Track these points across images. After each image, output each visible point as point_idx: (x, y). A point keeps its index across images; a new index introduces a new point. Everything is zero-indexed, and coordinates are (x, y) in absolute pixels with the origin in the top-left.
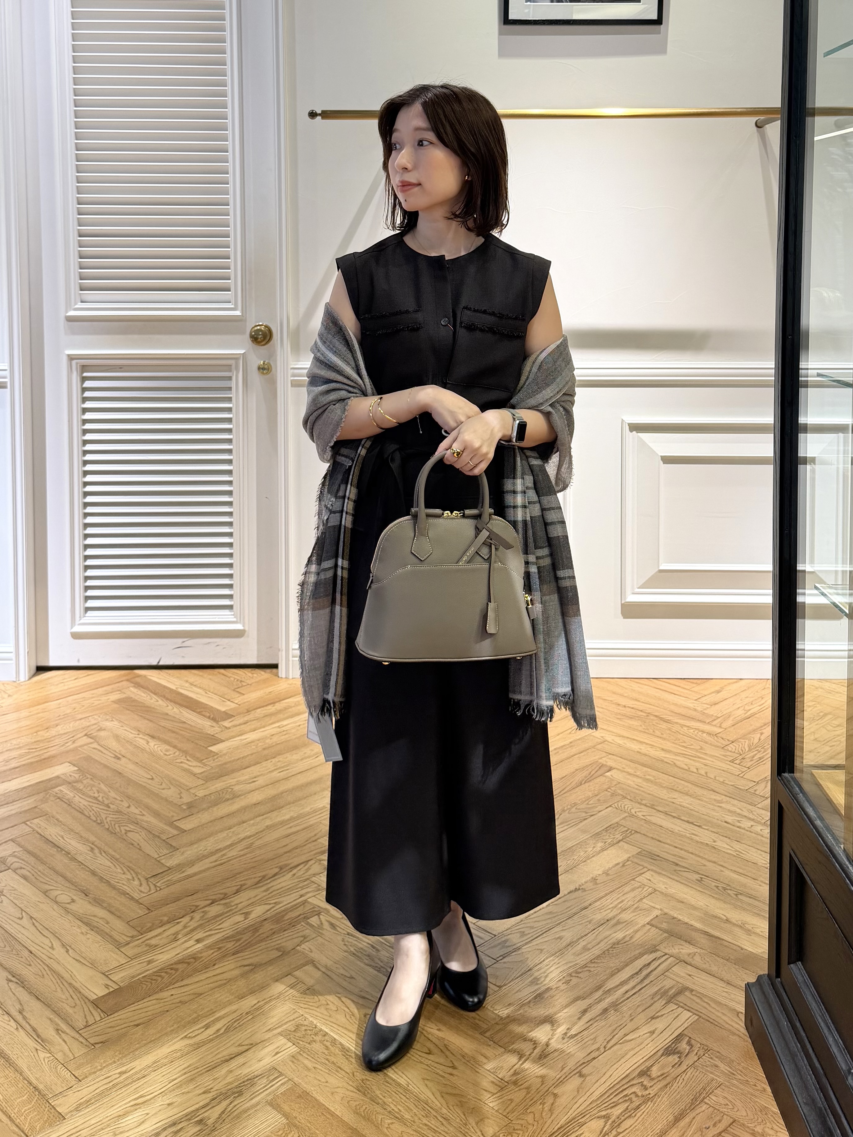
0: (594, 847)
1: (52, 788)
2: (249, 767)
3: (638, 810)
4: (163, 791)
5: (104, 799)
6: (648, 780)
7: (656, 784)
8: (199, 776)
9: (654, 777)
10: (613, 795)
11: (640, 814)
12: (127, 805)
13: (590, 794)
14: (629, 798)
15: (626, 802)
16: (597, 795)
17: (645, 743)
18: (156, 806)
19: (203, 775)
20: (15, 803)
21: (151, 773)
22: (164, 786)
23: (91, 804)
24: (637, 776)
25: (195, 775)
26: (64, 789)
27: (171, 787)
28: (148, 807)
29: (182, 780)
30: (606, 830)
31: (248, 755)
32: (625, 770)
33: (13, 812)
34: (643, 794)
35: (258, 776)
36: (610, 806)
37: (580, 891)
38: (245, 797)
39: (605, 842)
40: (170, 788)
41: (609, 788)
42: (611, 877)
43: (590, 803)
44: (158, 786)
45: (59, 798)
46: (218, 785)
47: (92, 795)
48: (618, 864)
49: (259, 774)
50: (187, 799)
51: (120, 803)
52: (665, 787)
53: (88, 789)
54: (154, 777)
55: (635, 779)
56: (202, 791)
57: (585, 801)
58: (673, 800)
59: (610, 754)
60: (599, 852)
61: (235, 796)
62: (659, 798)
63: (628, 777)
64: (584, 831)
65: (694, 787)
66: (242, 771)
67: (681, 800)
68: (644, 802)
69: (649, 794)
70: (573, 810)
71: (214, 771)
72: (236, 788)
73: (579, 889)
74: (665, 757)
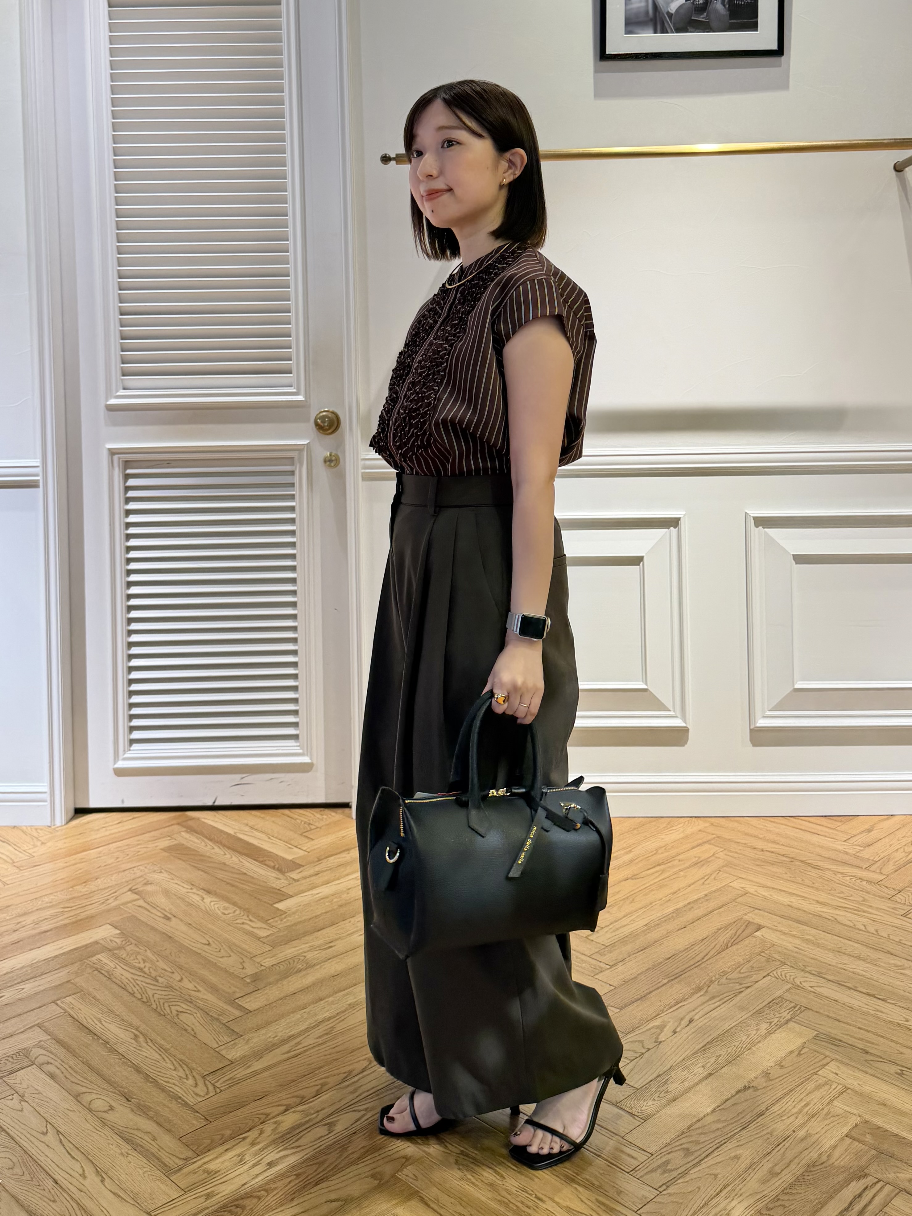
0: (757, 1030)
1: (89, 957)
2: (324, 929)
3: (802, 980)
4: (220, 959)
5: (151, 970)
6: (808, 941)
7: (818, 945)
8: (265, 941)
9: (814, 936)
10: (768, 960)
11: (806, 985)
12: (179, 978)
13: (740, 959)
14: (789, 964)
15: (786, 968)
16: (749, 961)
17: (794, 894)
18: (213, 979)
19: (268, 939)
20: (44, 976)
21: (207, 937)
22: (223, 953)
23: (136, 977)
24: (794, 936)
25: (259, 939)
26: (103, 958)
27: (232, 954)
28: (204, 981)
29: (244, 946)
30: (769, 1005)
31: (322, 914)
32: (778, 929)
33: (41, 988)
34: (805, 959)
35: (336, 940)
36: (768, 975)
37: (751, 1090)
38: (321, 967)
39: (771, 1023)
40: (230, 956)
41: (764, 952)
42: (785, 1071)
43: (742, 971)
44: (216, 954)
45: (97, 969)
46: (289, 951)
47: (137, 965)
48: (791, 1052)
49: (336, 937)
50: (250, 970)
51: (170, 975)
52: (830, 949)
53: (132, 958)
54: (211, 942)
55: (791, 939)
56: (268, 959)
57: (736, 969)
58: (843, 966)
59: (756, 909)
60: (765, 1037)
61: (310, 966)
62: (826, 963)
63: (782, 937)
64: (742, 1009)
65: (864, 948)
66: (316, 933)
67: (854, 966)
68: (808, 969)
69: (813, 959)
70: (723, 980)
71: (281, 934)
72: (309, 956)
73: (749, 1087)
74: (823, 912)
